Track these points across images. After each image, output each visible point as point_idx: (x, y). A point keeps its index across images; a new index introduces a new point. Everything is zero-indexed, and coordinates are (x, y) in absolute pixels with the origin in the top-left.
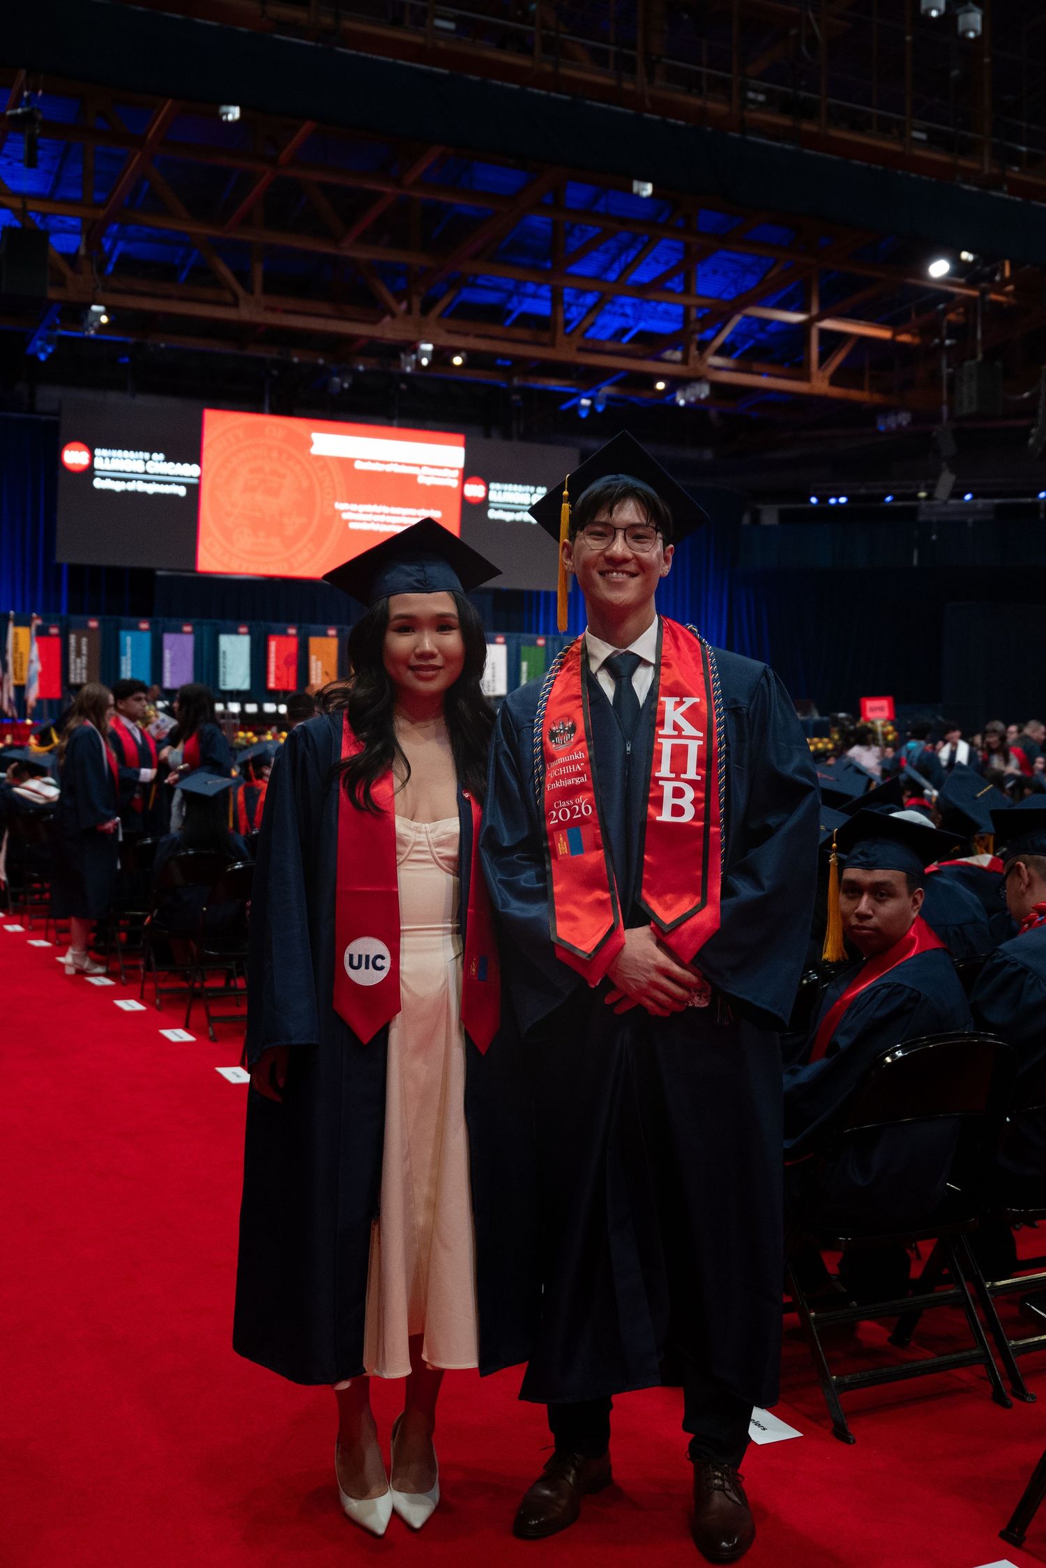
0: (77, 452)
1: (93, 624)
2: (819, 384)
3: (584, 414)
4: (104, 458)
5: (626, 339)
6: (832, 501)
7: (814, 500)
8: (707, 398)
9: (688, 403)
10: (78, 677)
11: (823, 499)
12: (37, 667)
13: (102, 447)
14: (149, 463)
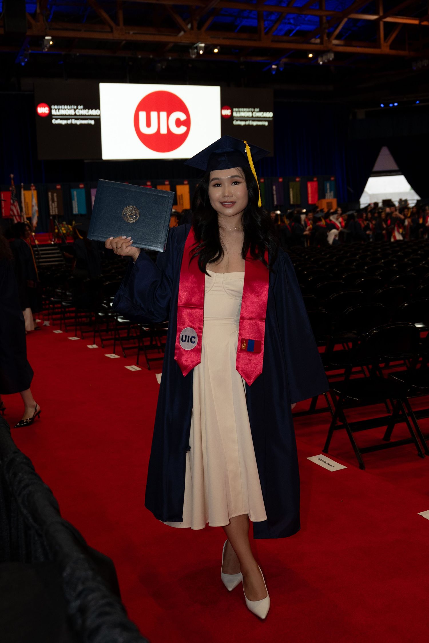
0: (43, 108)
1: (58, 187)
2: (385, 49)
4: (56, 110)
5: (291, 35)
6: (391, 105)
7: (382, 105)
8: (333, 60)
9: (324, 63)
10: (54, 212)
11: (387, 105)
12: (36, 208)
13: (54, 105)
14: (77, 111)
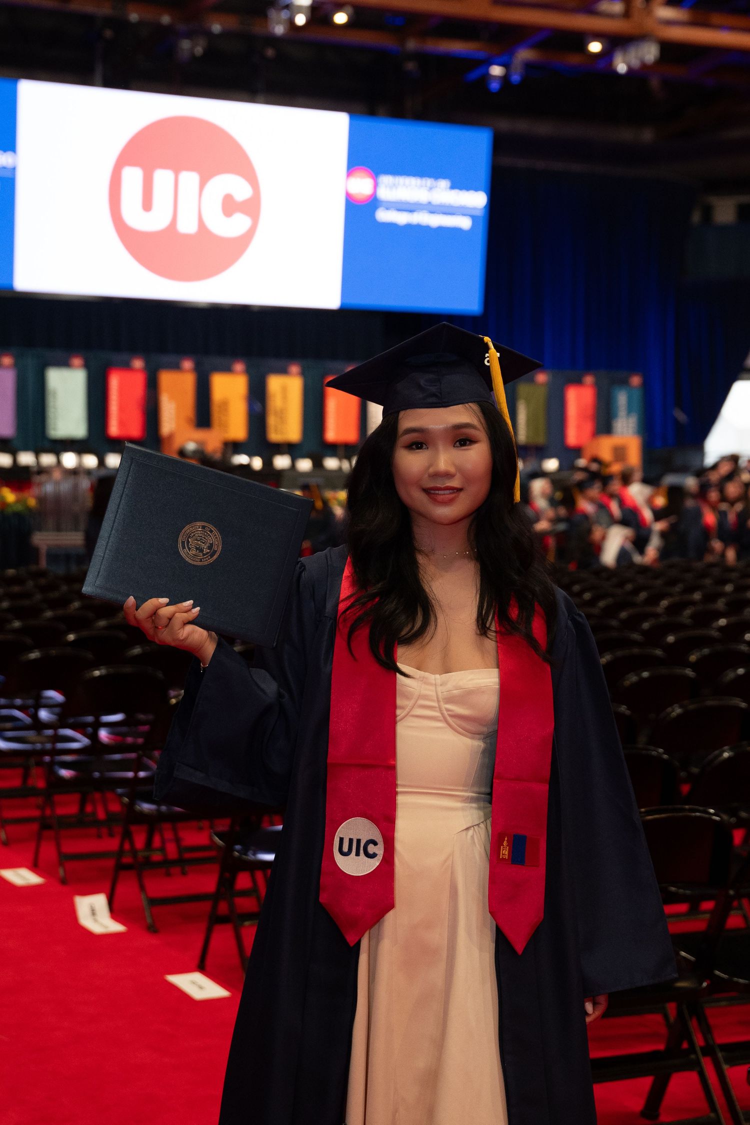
3: (495, 86)
